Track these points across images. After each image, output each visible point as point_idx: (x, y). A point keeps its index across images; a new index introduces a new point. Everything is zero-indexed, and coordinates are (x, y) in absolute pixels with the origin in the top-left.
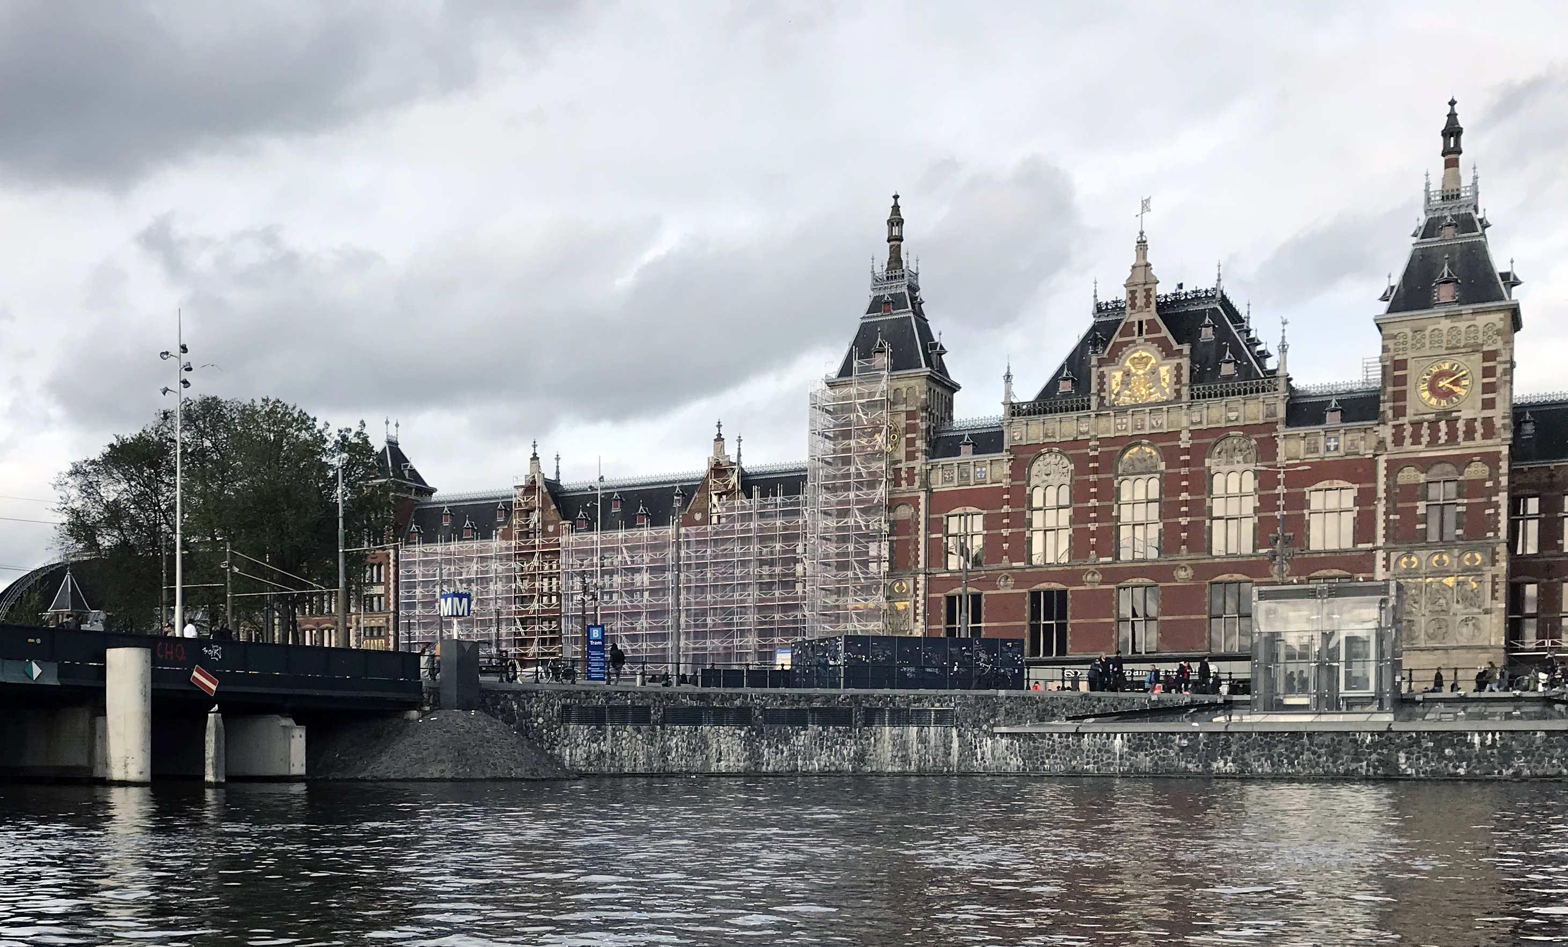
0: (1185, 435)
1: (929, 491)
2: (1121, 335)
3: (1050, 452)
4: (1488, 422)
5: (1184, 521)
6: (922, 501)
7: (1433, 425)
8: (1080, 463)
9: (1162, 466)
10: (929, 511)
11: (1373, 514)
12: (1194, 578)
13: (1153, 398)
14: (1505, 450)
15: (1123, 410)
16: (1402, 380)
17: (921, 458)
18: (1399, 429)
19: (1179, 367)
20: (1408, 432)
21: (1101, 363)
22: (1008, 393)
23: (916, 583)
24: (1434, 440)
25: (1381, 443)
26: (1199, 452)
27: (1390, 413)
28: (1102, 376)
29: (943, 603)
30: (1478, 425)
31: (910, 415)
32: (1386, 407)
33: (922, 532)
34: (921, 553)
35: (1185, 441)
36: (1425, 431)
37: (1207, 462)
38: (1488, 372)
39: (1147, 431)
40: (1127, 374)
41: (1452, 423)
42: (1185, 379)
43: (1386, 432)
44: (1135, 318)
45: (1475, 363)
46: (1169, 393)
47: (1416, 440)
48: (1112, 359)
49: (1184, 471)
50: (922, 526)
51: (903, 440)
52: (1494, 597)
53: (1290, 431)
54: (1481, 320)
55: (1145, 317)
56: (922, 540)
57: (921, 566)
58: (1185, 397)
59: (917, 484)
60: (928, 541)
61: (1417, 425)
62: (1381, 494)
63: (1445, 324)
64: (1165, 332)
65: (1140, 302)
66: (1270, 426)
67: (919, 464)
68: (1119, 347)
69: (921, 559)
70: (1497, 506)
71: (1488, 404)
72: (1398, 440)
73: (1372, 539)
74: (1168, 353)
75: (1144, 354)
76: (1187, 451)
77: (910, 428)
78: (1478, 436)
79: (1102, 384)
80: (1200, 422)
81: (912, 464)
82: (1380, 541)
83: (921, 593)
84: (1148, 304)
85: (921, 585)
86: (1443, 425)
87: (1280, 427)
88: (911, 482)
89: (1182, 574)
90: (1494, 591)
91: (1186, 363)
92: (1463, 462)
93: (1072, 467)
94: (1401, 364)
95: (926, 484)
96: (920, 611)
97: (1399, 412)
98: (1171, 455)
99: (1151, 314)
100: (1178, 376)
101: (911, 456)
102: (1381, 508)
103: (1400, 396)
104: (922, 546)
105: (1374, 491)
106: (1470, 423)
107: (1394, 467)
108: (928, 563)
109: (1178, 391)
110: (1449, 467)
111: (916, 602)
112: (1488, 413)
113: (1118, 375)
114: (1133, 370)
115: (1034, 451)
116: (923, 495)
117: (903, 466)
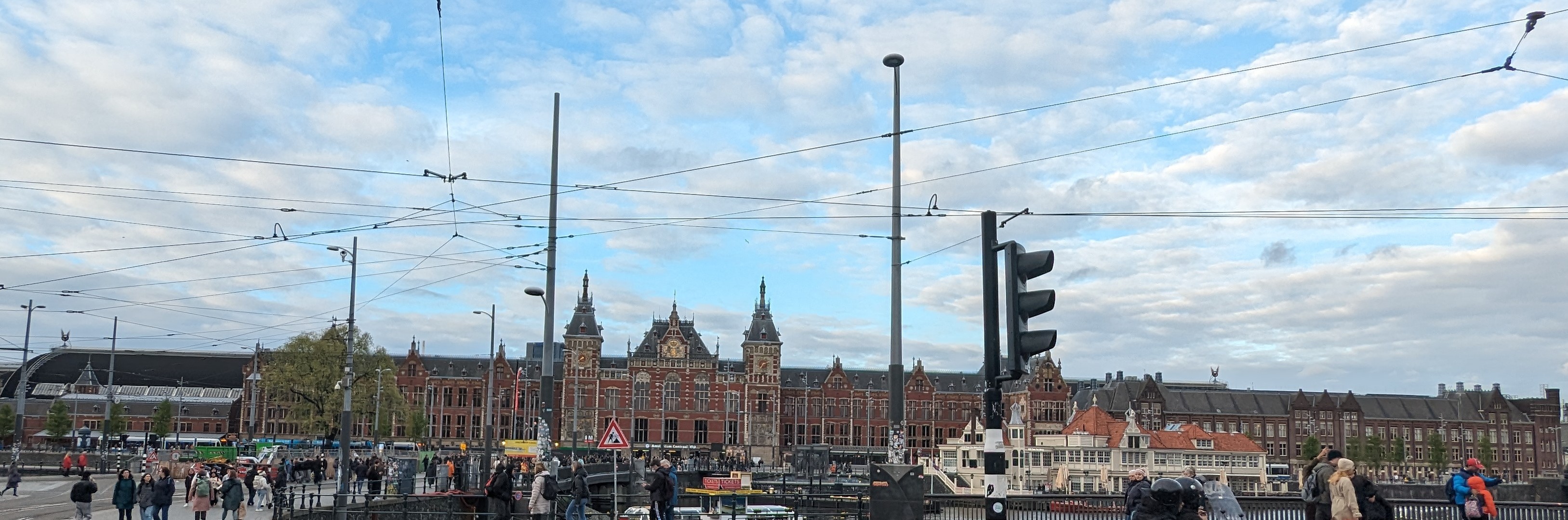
0: (688, 370)
1: (600, 380)
2: (668, 334)
3: (643, 371)
4: (775, 377)
5: (687, 399)
6: (598, 383)
7: (761, 376)
8: (653, 376)
9: (680, 380)
10: (600, 387)
11: (744, 401)
12: (690, 418)
13: (677, 357)
14: (779, 386)
15: (668, 360)
16: (752, 361)
17: (598, 368)
18: (751, 376)
19: (686, 348)
20: (753, 378)
21: (661, 342)
22: (629, 348)
23: (595, 412)
24: (760, 382)
25: (746, 380)
26: (692, 377)
27: (749, 371)
28: (661, 347)
29: (604, 420)
30: (772, 378)
31: (594, 352)
32: (748, 369)
33: (597, 394)
34: (597, 402)
35: (688, 372)
36: (758, 378)
37: (695, 380)
38: (775, 362)
39: (676, 367)
40: (669, 347)
41: (765, 376)
42: (688, 352)
43: (748, 377)
44: (672, 329)
45: (770, 360)
46: (683, 356)
47: (756, 381)
48: (664, 342)
49: (687, 382)
50: (597, 392)
51: (591, 360)
52: (776, 431)
53: (720, 373)
54: (773, 347)
55: (676, 329)
56: (597, 397)
57: (597, 406)
58: (688, 358)
59: (596, 377)
60: (600, 398)
61: (756, 376)
62: (746, 396)
63: (764, 347)
64: (682, 335)
65: (674, 324)
66: (714, 371)
67: (597, 369)
68: (667, 338)
69: (597, 404)
70: (777, 403)
71: (775, 372)
72: (751, 380)
73: (744, 410)
74: (683, 343)
75: (675, 342)
76: (688, 376)
77: (594, 356)
78: (772, 381)
79: (661, 349)
80: (693, 367)
81: (594, 369)
82: (746, 411)
83: (597, 416)
84: (676, 325)
85: (597, 413)
86: (763, 377)
87: (717, 371)
88: (594, 375)
89: (686, 417)
90: (776, 429)
91: (689, 347)
92: (768, 389)
93: (651, 376)
94: (752, 357)
95: (599, 378)
96: (596, 423)
97: (751, 371)
98: (683, 377)
99: (677, 329)
100: (686, 350)
101: (594, 366)
102: (746, 401)
103: (751, 366)
104: (597, 399)
105: (744, 395)
106: (770, 377)
107: (750, 388)
108: (599, 406)
109: (686, 355)
110: (765, 390)
111: (595, 419)
112: (775, 375)
113: (667, 347)
114: (671, 347)
115: (638, 370)
116: (598, 381)
117: (591, 369)
